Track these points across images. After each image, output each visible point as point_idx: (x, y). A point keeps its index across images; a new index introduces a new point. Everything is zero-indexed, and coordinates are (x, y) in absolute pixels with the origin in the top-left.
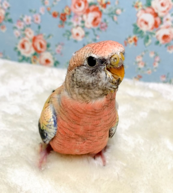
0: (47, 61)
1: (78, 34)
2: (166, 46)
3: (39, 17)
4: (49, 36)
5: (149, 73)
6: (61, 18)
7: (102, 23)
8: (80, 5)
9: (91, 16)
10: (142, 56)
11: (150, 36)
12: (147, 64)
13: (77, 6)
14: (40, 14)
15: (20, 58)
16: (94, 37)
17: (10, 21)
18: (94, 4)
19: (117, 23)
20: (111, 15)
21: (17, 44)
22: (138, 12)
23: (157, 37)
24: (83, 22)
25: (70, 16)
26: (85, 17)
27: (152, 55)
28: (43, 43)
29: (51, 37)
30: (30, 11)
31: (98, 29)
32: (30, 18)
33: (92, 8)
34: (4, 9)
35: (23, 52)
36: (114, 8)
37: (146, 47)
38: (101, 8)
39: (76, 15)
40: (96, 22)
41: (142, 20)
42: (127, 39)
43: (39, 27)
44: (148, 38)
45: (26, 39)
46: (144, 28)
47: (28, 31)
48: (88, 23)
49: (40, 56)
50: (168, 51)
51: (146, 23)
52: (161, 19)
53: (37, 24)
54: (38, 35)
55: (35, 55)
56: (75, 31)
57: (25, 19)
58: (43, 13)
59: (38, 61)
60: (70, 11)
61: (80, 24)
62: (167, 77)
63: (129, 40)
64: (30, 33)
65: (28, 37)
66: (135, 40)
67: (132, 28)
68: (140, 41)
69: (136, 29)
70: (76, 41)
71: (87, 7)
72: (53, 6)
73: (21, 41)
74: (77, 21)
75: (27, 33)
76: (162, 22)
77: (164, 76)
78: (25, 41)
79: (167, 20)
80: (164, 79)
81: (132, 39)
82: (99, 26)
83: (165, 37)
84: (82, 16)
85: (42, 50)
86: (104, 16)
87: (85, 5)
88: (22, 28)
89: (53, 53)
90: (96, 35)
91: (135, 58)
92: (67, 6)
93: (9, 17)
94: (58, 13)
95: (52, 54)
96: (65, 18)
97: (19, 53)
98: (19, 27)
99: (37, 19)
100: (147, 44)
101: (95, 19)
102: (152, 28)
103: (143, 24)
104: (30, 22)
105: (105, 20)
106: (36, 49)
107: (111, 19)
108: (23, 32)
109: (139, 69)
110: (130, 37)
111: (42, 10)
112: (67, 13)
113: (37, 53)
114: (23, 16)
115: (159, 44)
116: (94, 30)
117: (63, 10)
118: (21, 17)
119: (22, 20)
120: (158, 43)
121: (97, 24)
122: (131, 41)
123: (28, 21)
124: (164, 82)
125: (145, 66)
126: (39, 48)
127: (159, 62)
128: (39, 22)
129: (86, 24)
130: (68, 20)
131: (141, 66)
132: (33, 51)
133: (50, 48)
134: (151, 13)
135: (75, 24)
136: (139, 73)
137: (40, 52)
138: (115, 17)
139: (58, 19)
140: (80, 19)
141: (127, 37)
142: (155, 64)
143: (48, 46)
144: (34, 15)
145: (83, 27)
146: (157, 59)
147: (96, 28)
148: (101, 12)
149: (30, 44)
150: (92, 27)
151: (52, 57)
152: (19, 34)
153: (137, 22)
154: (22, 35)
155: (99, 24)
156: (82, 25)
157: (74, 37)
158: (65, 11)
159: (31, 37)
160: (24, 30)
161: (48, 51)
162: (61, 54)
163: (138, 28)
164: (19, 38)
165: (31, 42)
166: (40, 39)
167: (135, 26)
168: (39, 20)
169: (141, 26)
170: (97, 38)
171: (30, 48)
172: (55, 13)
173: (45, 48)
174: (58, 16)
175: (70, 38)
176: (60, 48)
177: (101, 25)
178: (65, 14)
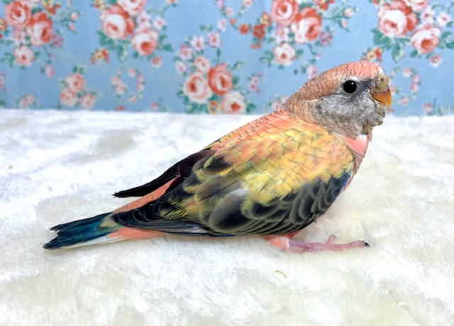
0: (235, 107)
1: (284, 56)
2: (428, 57)
3: (217, 36)
4: (236, 65)
5: (405, 102)
6: (255, 34)
7: (323, 33)
8: (285, 10)
9: (304, 25)
11: (401, 45)
12: (400, 89)
13: (280, 12)
14: (219, 31)
15: (189, 107)
16: (312, 57)
17: (168, 48)
18: (309, 6)
19: (347, 30)
20: (338, 19)
21: (181, 86)
22: (379, 10)
23: (413, 44)
24: (291, 35)
25: (270, 28)
26: (294, 27)
27: (407, 75)
28: (226, 77)
29: (239, 65)
30: (202, 28)
31: (318, 43)
32: (202, 40)
33: (305, 11)
34: (156, 31)
35: (192, 97)
36: (341, 8)
37: (396, 62)
38: (319, 11)
39: (279, 25)
40: (314, 32)
41: (387, 22)
42: (365, 54)
43: (219, 53)
44: (398, 48)
45: (197, 74)
46: (391, 34)
47: (199, 60)
48: (300, 37)
49: (223, 100)
50: (431, 64)
51: (393, 25)
52: (418, 14)
53: (215, 47)
54: (217, 66)
55: (213, 99)
56: (279, 51)
57: (193, 43)
58: (224, 30)
59: (219, 109)
60: (270, 20)
61: (287, 38)
62: (434, 105)
63: (369, 55)
64: (203, 65)
65: (199, 71)
66: (378, 53)
67: (372, 35)
68: (387, 54)
69: (379, 37)
70: (281, 67)
71: (296, 12)
72: (240, 15)
73: (189, 79)
74: (283, 33)
75: (199, 65)
76: (419, 21)
77: (430, 105)
78: (195, 78)
79: (427, 15)
80: (429, 109)
81: (372, 53)
82: (318, 39)
83: (425, 43)
84: (289, 27)
85: (226, 89)
86: (325, 23)
87: (294, 9)
88: (190, 57)
89: (244, 92)
90: (314, 54)
92: (265, 13)
93: (165, 42)
94: (250, 26)
95: (242, 94)
96: (263, 33)
97: (187, 99)
98: (183, 57)
99: (214, 40)
100: (397, 58)
101: (311, 29)
102: (404, 32)
103: (388, 27)
104: (203, 47)
105: (328, 29)
106: (214, 89)
107: (337, 25)
108: (191, 64)
110: (369, 50)
111: (221, 24)
112: (266, 23)
113: (217, 96)
114: (190, 38)
115: (418, 55)
116: (310, 46)
117: (258, 20)
118: (186, 40)
119: (188, 44)
120: (415, 53)
121: (315, 36)
122: (372, 56)
123: (198, 44)
124: (430, 114)
126: (219, 87)
127: (419, 84)
128: (217, 44)
129: (297, 38)
130: (267, 35)
132: (210, 94)
133: (239, 84)
134: (400, 9)
135: (279, 40)
137: (222, 93)
138: (343, 20)
139: (250, 36)
140: (287, 31)
141: (365, 51)
142: (413, 88)
143: (235, 81)
144: (209, 34)
145: (292, 43)
146: (416, 80)
147: (313, 42)
148: (319, 17)
149: (205, 81)
150: (307, 41)
151: (242, 98)
152: (184, 68)
153: (379, 25)
154: (190, 69)
155: (318, 36)
156: (291, 40)
157: (279, 61)
158: (262, 21)
159: (206, 69)
160: (192, 61)
161: (236, 89)
162: (258, 91)
163: (382, 35)
164: (185, 74)
165: (205, 78)
166: (220, 72)
167: (375, 31)
168: (218, 41)
169: (385, 31)
170: (317, 58)
171: (205, 88)
172: (244, 26)
173: (231, 84)
174: (249, 31)
175: (273, 62)
176: (256, 81)
177: (321, 36)
178: (262, 26)
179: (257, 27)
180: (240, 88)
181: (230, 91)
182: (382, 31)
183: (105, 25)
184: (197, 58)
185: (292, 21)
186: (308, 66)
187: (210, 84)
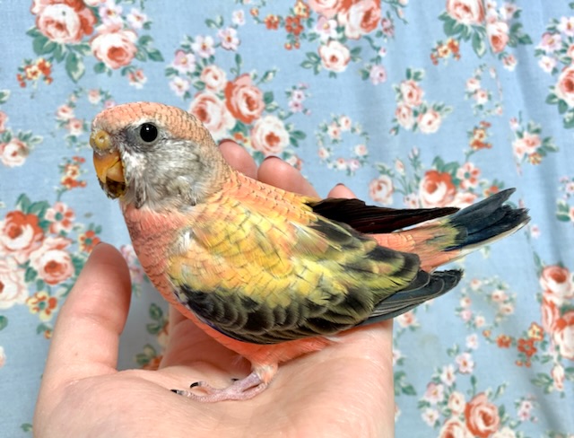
1: (334, 59)
3: (233, 33)
6: (289, 28)
10: (478, 77)
12: (491, 93)
17: (156, 56)
24: (340, 29)
25: (310, 21)
26: (342, 18)
28: (252, 94)
29: (271, 74)
30: (208, 22)
31: (380, 34)
32: (209, 41)
39: (321, 15)
40: (371, 21)
42: (435, 50)
43: (238, 59)
44: (477, 39)
45: (208, 93)
46: (466, 20)
47: (208, 71)
48: (352, 29)
49: (252, 130)
53: (231, 49)
54: (237, 78)
55: (237, 128)
56: (326, 52)
57: (196, 47)
61: (334, 34)
63: (440, 50)
65: (210, 88)
66: (452, 46)
67: (442, 23)
68: (465, 47)
70: (333, 74)
72: (263, 2)
74: (328, 27)
75: (208, 79)
78: (204, 99)
82: (379, 27)
84: (336, 18)
85: (255, 113)
88: (192, 68)
90: (378, 49)
91: (465, 85)
94: (280, 18)
95: (281, 118)
96: (301, 27)
98: (182, 69)
99: (229, 40)
100: (481, 52)
101: (367, 15)
104: (213, 51)
106: (237, 114)
108: (196, 79)
109: (481, 107)
110: (440, 44)
111: (237, 16)
112: (302, 13)
116: (368, 38)
117: (292, 10)
119: (188, 48)
121: (375, 24)
122: (445, 52)
123: (204, 48)
125: (490, 97)
126: (245, 110)
129: (348, 32)
131: (482, 101)
132: (231, 122)
133: (274, 103)
135: (324, 37)
136: (483, 117)
137: (251, 118)
140: (333, 24)
141: (435, 46)
143: (268, 99)
144: (220, 32)
145: (343, 40)
149: (222, 103)
150: (364, 33)
151: (281, 124)
152: (186, 86)
153: (448, 10)
154: (195, 86)
155: (379, 23)
156: (340, 35)
157: (328, 66)
158: (296, 11)
159: (221, 84)
160: (197, 74)
161: (270, 111)
162: (305, 111)
163: (454, 21)
164: (187, 95)
165: (221, 98)
166: (243, 86)
167: (444, 18)
168: (235, 40)
169: (458, 16)
170: (382, 54)
171: (222, 113)
172: (272, 18)
173: (262, 105)
174: (279, 25)
175: (319, 68)
176: (299, 97)
177: (382, 25)
178: (298, 18)
179: (290, 19)
180: (277, 108)
181: (261, 114)
182: (453, 17)
183: (42, 20)
184: (204, 68)
185: (339, 10)
186: (370, 68)
187: (229, 106)
